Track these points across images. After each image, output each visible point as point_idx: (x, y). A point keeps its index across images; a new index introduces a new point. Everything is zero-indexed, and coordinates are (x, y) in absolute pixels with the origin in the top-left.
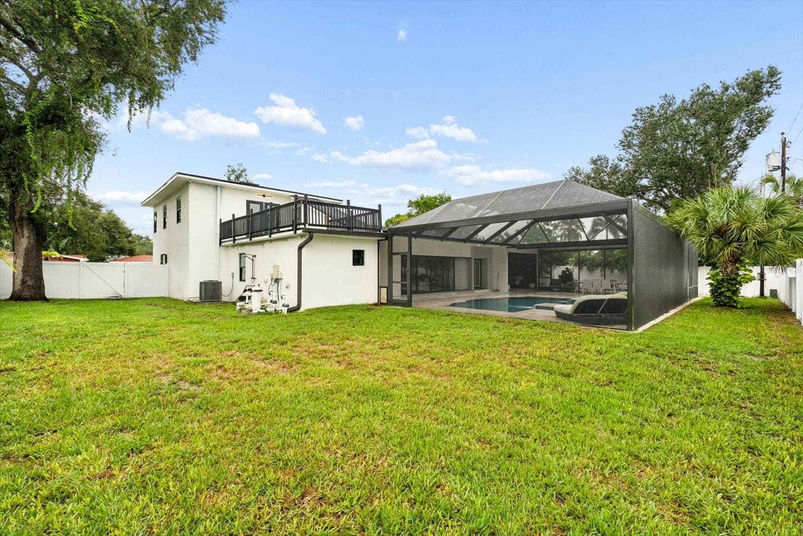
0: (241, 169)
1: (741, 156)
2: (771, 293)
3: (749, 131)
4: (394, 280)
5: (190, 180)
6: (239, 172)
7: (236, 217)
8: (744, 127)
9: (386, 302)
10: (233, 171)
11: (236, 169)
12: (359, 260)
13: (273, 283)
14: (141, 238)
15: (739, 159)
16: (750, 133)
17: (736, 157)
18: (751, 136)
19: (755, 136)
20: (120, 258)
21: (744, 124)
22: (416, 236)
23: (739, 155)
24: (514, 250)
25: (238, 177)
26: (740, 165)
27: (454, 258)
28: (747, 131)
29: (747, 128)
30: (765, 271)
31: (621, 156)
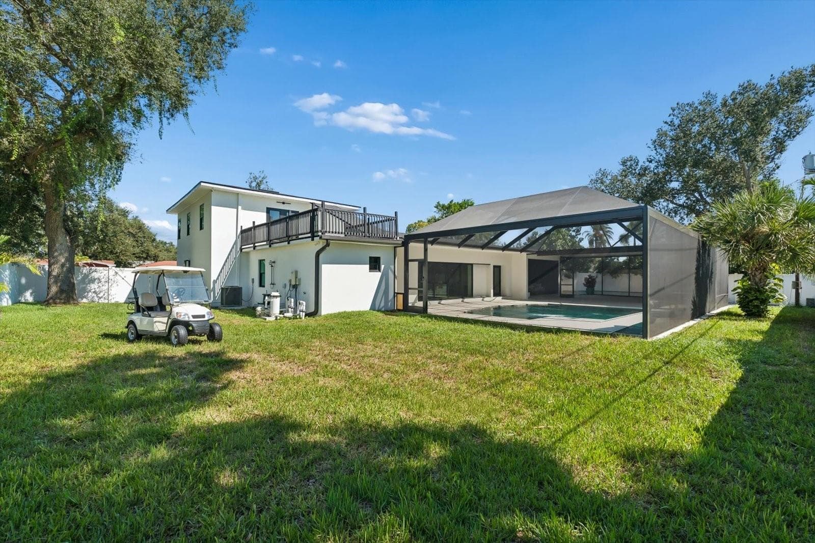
0: (262, 176)
1: (778, 158)
2: (807, 303)
3: (787, 132)
4: (409, 287)
5: (213, 188)
6: (260, 179)
7: (256, 224)
8: (783, 128)
9: (402, 308)
10: (255, 178)
11: (257, 177)
12: (375, 266)
13: (291, 289)
14: (166, 243)
15: (777, 161)
16: (789, 134)
17: (773, 159)
18: (789, 136)
19: (794, 137)
20: (146, 263)
21: (782, 124)
22: (432, 243)
23: (776, 157)
24: (535, 257)
25: (258, 185)
26: (778, 167)
27: (472, 265)
28: (785, 131)
29: (786, 128)
30: (801, 279)
31: (652, 157)
